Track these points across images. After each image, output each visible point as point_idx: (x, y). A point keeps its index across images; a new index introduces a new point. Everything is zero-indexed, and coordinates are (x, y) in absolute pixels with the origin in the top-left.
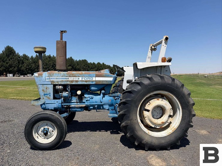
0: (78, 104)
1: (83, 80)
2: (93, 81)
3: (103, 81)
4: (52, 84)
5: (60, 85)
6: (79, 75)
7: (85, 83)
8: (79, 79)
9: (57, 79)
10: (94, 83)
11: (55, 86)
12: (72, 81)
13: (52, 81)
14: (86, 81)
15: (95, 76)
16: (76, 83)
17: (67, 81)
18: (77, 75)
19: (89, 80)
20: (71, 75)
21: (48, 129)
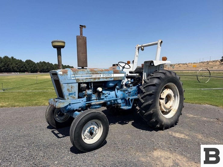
0: (98, 101)
1: (104, 77)
2: (111, 78)
3: (119, 77)
4: (77, 83)
5: (84, 83)
6: (101, 72)
7: (106, 80)
8: (100, 76)
9: (82, 76)
10: (112, 79)
11: (79, 84)
12: (95, 78)
13: (78, 79)
14: (106, 78)
15: (113, 72)
16: (99, 81)
17: (91, 78)
18: (99, 72)
19: (108, 76)
20: (94, 73)
21: (94, 128)
